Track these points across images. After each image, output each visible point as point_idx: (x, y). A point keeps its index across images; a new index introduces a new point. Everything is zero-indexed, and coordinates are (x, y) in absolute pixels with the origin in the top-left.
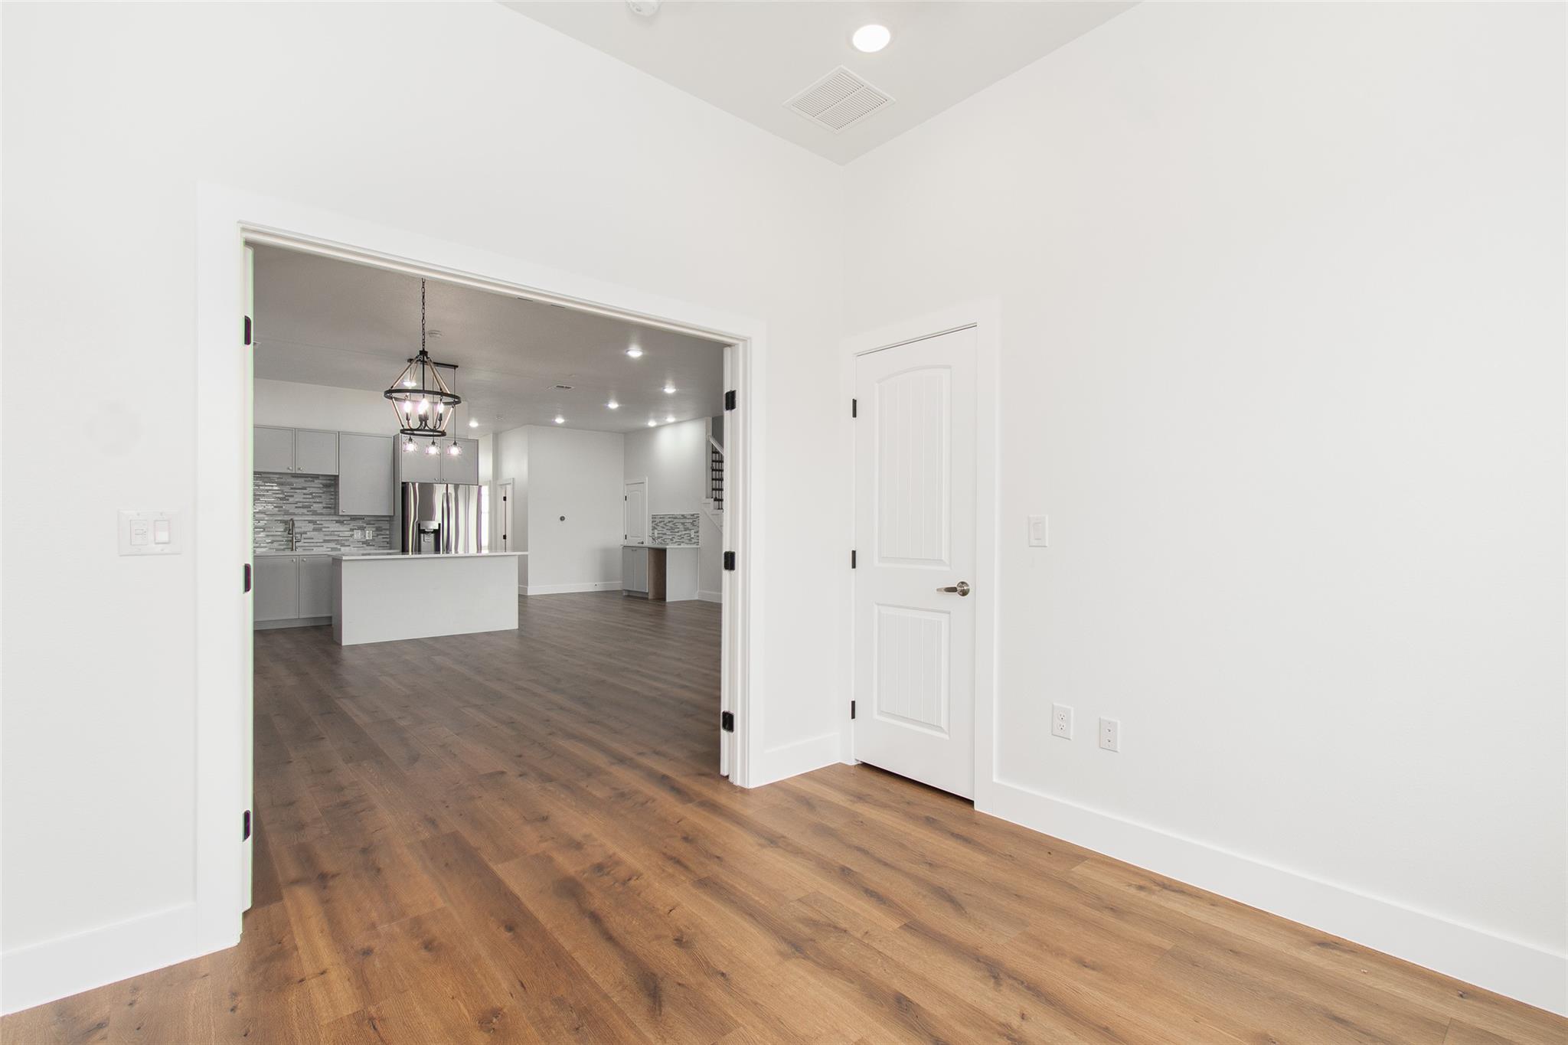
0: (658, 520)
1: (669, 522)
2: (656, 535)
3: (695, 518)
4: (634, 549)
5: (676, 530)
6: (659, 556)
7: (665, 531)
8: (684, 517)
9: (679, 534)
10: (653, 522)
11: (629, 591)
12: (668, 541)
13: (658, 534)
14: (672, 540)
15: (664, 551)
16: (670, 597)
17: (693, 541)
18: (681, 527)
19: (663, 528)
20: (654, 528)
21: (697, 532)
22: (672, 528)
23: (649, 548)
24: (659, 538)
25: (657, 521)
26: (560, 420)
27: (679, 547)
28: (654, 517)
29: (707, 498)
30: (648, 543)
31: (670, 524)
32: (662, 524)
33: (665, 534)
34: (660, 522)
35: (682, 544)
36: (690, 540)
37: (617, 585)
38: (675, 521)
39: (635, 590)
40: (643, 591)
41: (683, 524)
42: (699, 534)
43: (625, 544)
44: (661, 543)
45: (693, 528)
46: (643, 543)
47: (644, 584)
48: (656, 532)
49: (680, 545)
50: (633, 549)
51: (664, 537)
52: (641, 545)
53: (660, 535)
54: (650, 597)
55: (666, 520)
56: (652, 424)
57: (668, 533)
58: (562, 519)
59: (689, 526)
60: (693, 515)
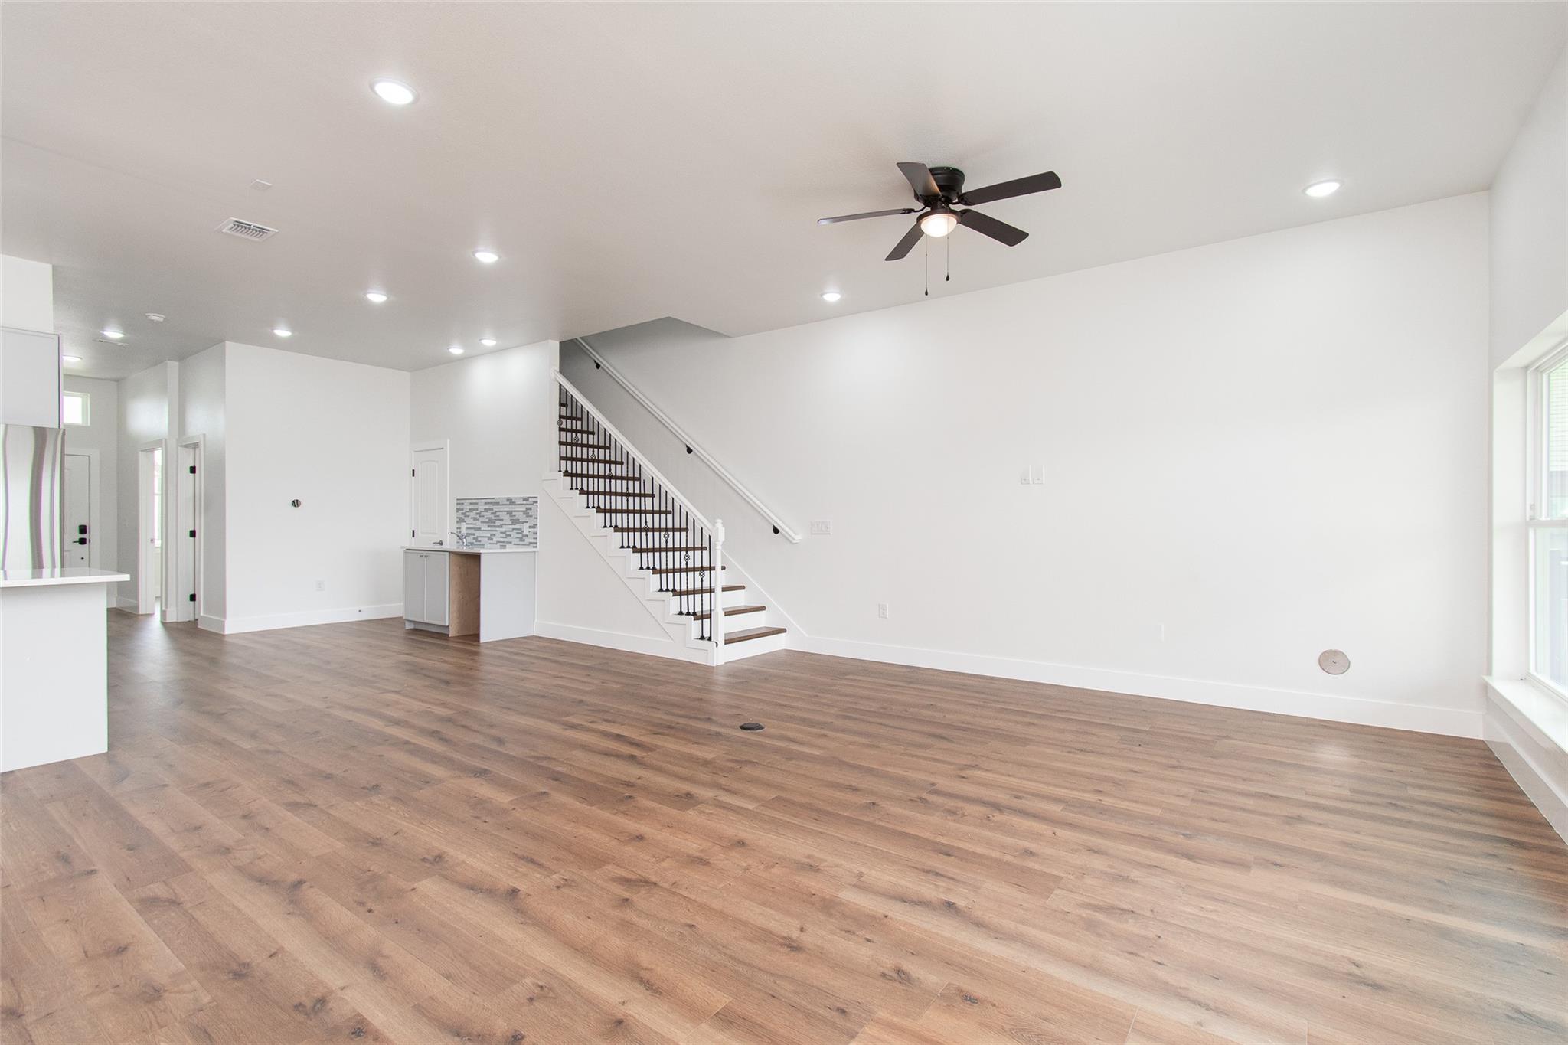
0: (467, 508)
1: (486, 510)
2: (464, 531)
3: (530, 503)
4: (425, 553)
5: (498, 523)
6: (469, 564)
7: (479, 524)
8: (510, 502)
9: (503, 530)
10: (458, 510)
11: (415, 622)
12: (484, 541)
13: (467, 528)
14: (490, 539)
15: (476, 558)
16: (488, 633)
17: (527, 540)
18: (506, 518)
19: (475, 519)
20: (460, 520)
21: (535, 526)
22: (490, 520)
23: (449, 552)
24: (468, 535)
25: (465, 510)
26: (283, 332)
27: (503, 550)
28: (460, 502)
29: (551, 471)
30: (451, 544)
31: (488, 514)
32: (473, 514)
33: (479, 529)
34: (471, 510)
35: (508, 546)
36: (521, 539)
37: (395, 609)
38: (496, 508)
39: (426, 621)
40: (443, 624)
41: (509, 513)
42: (538, 529)
43: (413, 546)
44: (472, 544)
45: (527, 519)
46: (441, 543)
47: (442, 613)
48: (464, 526)
49: (504, 547)
50: (423, 553)
51: (477, 534)
52: (438, 547)
53: (472, 531)
54: (452, 633)
55: (481, 507)
56: (456, 351)
57: (484, 527)
58: (296, 503)
59: (521, 516)
60: (527, 499)
